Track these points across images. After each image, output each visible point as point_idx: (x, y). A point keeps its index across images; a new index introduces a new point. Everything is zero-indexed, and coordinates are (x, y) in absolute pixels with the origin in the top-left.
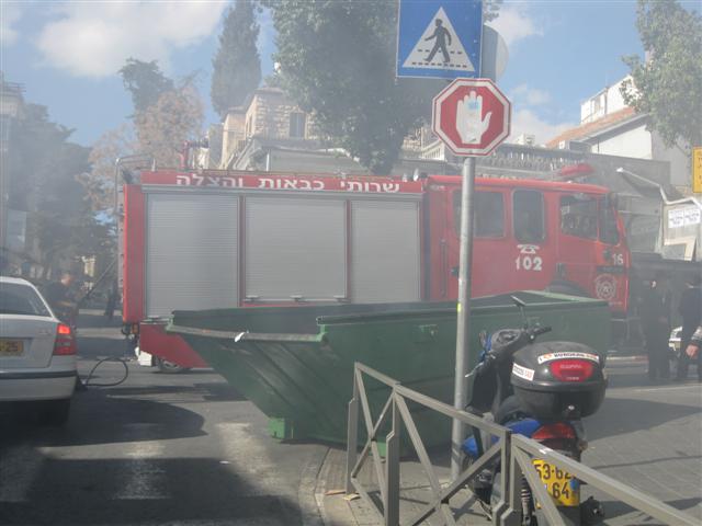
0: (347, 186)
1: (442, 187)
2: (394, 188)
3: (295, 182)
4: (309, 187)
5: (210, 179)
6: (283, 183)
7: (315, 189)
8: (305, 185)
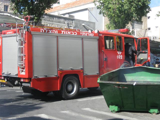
0: (82, 34)
1: (102, 35)
2: (92, 35)
3: (70, 32)
4: (73, 34)
5: (49, 30)
6: (67, 32)
7: (75, 35)
8: (72, 33)
